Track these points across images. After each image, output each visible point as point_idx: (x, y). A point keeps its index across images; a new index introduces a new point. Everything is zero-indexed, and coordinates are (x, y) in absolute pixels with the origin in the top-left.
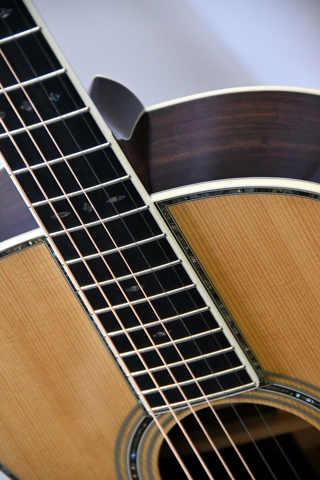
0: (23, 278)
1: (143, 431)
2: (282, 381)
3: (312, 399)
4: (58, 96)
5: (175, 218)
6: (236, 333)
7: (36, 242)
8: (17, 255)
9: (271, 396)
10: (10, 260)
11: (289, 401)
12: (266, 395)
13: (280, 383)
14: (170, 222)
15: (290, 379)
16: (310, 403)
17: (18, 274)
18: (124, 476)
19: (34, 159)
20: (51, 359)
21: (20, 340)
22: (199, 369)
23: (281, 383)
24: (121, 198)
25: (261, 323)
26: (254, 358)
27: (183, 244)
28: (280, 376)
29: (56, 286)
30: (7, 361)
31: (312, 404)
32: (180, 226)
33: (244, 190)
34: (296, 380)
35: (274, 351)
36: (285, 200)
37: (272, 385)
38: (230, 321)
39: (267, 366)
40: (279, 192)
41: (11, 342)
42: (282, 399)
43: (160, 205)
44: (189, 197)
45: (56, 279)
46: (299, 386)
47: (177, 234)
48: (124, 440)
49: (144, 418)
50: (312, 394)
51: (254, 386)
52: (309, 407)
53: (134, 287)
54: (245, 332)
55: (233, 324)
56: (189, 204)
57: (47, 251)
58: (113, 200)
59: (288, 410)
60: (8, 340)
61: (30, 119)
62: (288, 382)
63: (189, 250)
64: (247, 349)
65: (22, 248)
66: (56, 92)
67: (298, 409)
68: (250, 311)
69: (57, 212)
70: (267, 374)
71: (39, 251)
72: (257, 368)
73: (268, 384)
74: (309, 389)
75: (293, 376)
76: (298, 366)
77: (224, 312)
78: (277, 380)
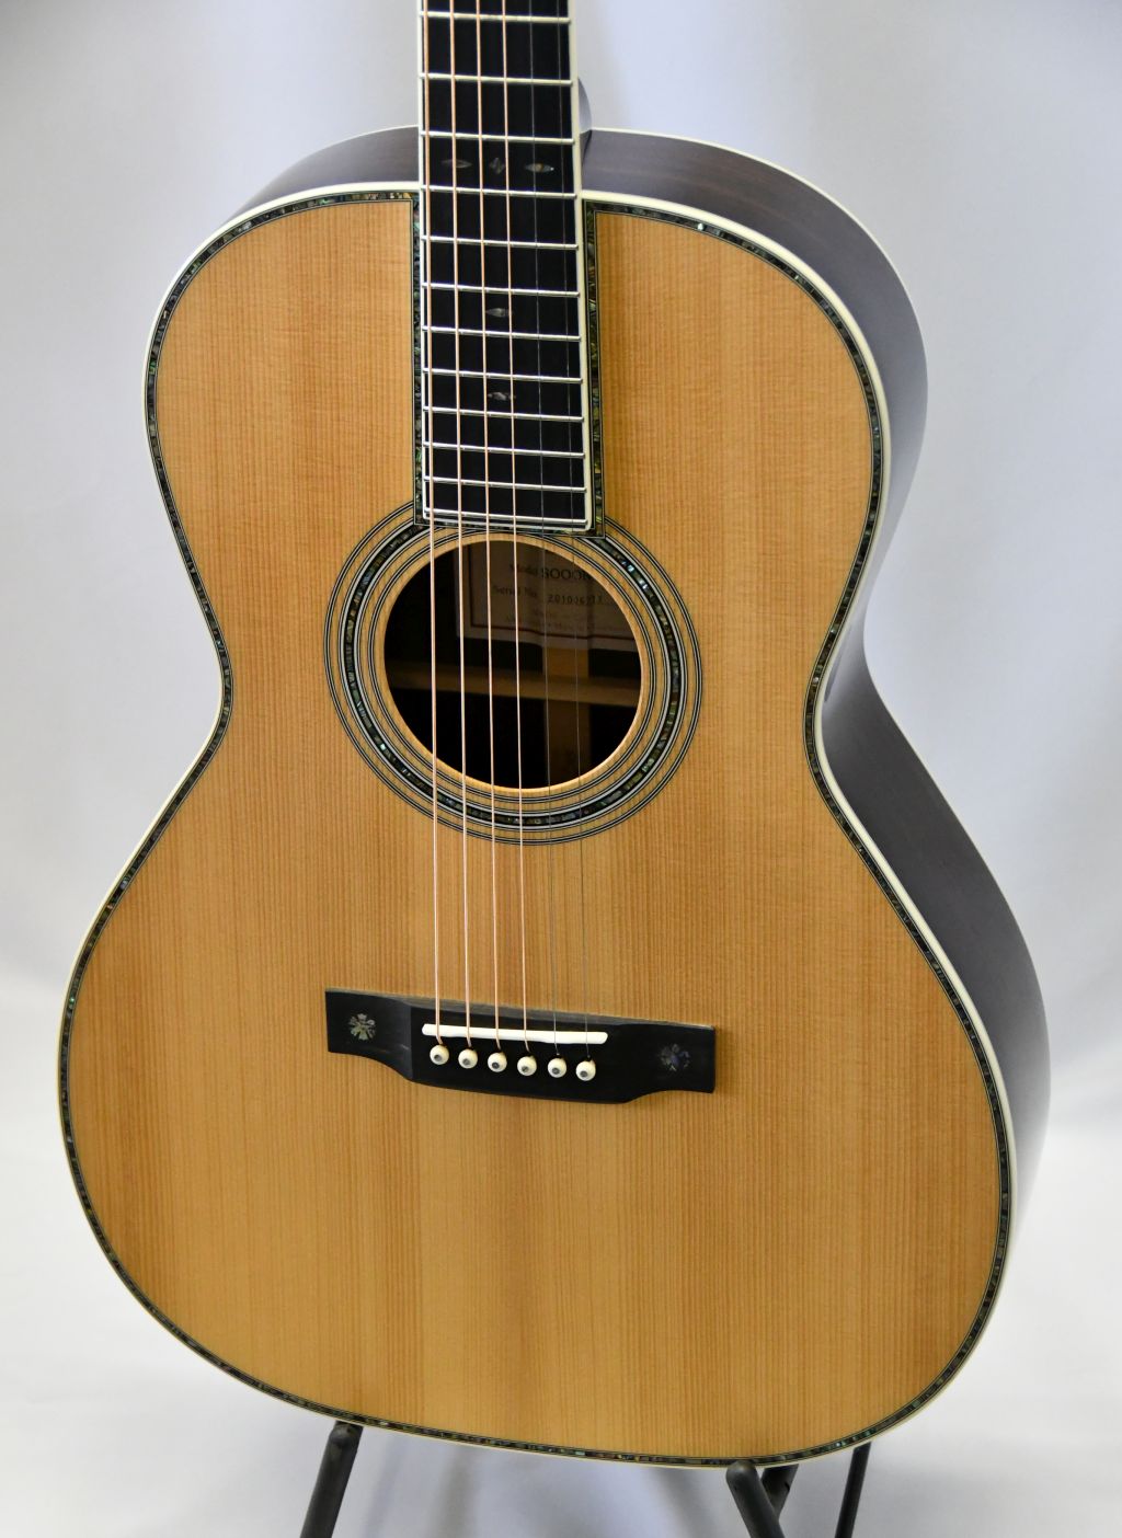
0: (355, 244)
1: (398, 546)
2: (621, 538)
3: (647, 583)
5: (599, 233)
6: (595, 439)
7: (400, 197)
8: (365, 205)
9: (595, 556)
10: (351, 211)
11: (615, 573)
12: (589, 552)
13: (616, 541)
14: (589, 236)
15: (633, 540)
16: (641, 587)
17: (353, 235)
18: (339, 606)
20: (331, 384)
21: (303, 338)
22: (528, 469)
23: (617, 539)
24: (549, 169)
25: (634, 438)
26: (600, 489)
27: (590, 278)
28: (621, 530)
30: (270, 366)
31: (643, 590)
32: (599, 247)
33: (706, 227)
34: (638, 544)
35: (631, 487)
37: (605, 541)
38: (596, 418)
39: (610, 510)
41: (290, 336)
42: (607, 566)
43: (589, 206)
44: (630, 210)
45: (399, 263)
46: (638, 554)
47: (590, 258)
49: (411, 524)
50: (649, 575)
51: (583, 526)
52: (637, 593)
53: (500, 310)
54: (608, 443)
55: (598, 424)
56: (626, 220)
57: (408, 216)
58: (536, 168)
59: (607, 586)
60: (287, 333)
62: (627, 544)
63: (594, 288)
64: (597, 471)
65: (377, 199)
67: (622, 591)
68: (628, 415)
69: (457, 157)
70: (606, 520)
71: (398, 212)
72: (597, 505)
73: (600, 535)
74: (649, 565)
75: (638, 537)
76: (652, 523)
77: (595, 403)
78: (614, 534)
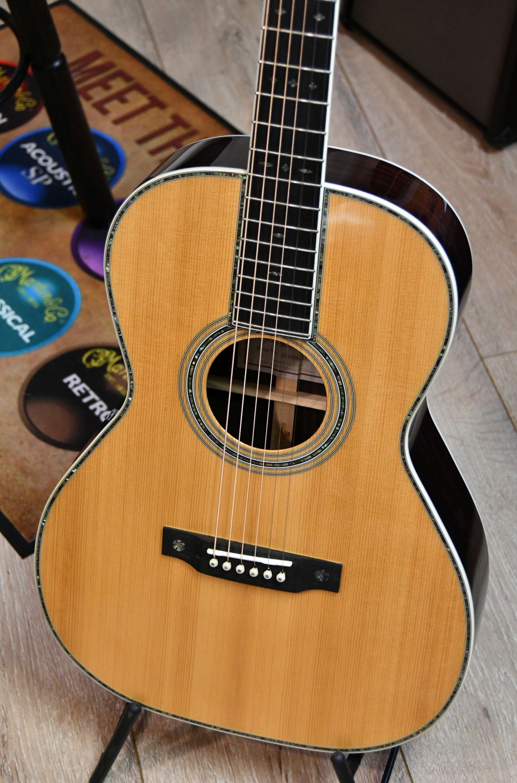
0: (213, 195)
1: (219, 335)
2: (324, 344)
3: (334, 364)
4: (315, 87)
5: (330, 204)
6: (318, 298)
7: (237, 176)
8: (220, 178)
9: (311, 351)
10: (213, 179)
11: (319, 359)
12: (309, 349)
13: (322, 345)
14: (326, 205)
15: (330, 345)
16: (331, 366)
17: (212, 191)
18: (188, 359)
19: (276, 120)
20: (194, 258)
21: (184, 235)
22: (285, 309)
24: (310, 172)
26: (317, 321)
27: (324, 224)
28: (325, 339)
29: (229, 211)
31: (332, 368)
32: (330, 210)
33: (381, 207)
34: (332, 348)
36: (402, 226)
37: (316, 344)
38: (319, 288)
39: (320, 330)
40: (401, 219)
41: (177, 234)
42: (316, 356)
43: (327, 191)
44: (346, 194)
45: (233, 206)
46: (332, 352)
47: (325, 215)
48: (204, 335)
49: (226, 326)
50: (335, 361)
51: (307, 337)
52: (329, 369)
53: (280, 235)
54: (323, 300)
55: (320, 291)
56: (344, 199)
57: (240, 185)
58: (304, 171)
60: (176, 232)
61: (292, 92)
62: (327, 346)
63: (325, 229)
64: (317, 312)
65: (226, 175)
66: (316, 83)
67: (322, 367)
69: (267, 162)
70: (318, 334)
71: (235, 182)
72: (315, 328)
73: (315, 341)
74: (336, 358)
75: (332, 344)
76: (340, 338)
77: (319, 281)
78: (321, 340)
